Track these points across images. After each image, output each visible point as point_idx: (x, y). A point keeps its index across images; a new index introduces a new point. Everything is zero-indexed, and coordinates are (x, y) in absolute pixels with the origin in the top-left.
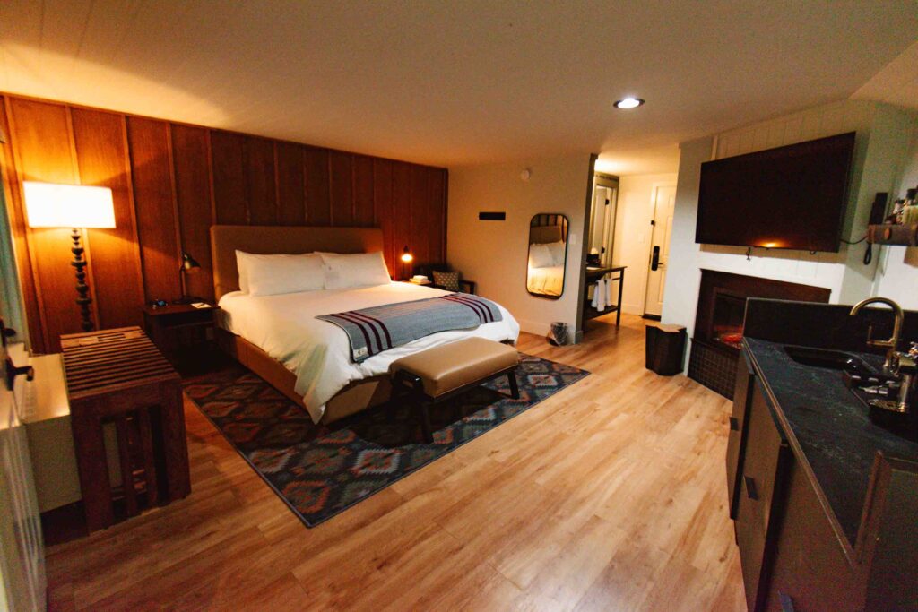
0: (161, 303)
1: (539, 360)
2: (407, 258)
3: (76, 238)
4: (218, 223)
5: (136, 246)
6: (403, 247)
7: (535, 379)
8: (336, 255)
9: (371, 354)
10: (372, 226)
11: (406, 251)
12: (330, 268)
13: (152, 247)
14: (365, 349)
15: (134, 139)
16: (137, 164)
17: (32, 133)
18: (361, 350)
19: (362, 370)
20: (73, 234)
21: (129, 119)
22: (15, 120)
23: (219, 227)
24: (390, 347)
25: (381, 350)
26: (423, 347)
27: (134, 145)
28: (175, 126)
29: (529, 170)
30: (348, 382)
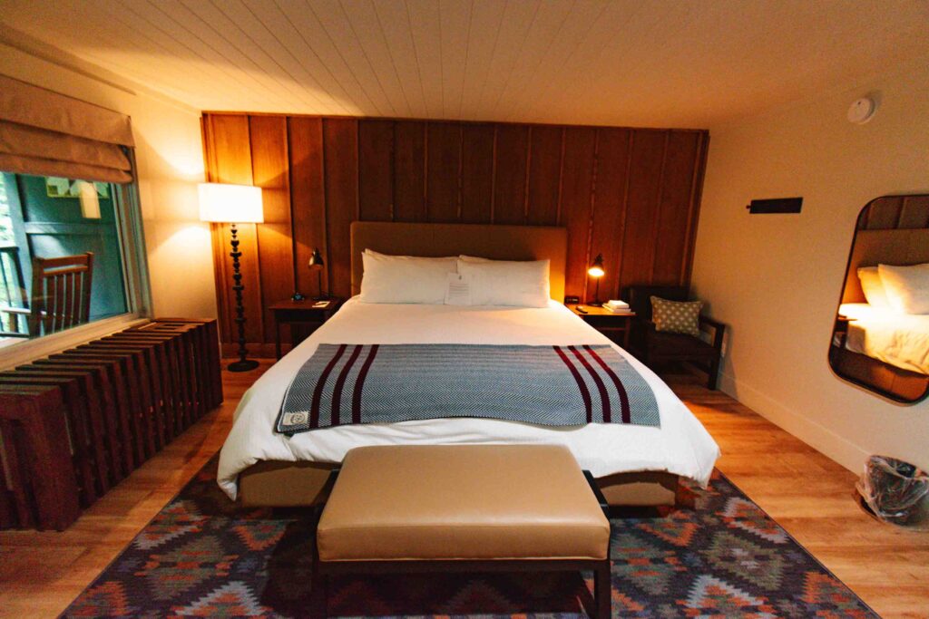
0: (298, 297)
1: (778, 538)
2: (596, 273)
3: (234, 232)
4: (361, 220)
5: (290, 241)
6: (595, 256)
7: (713, 594)
8: (483, 260)
9: (314, 424)
10: (551, 223)
11: (598, 262)
12: (460, 278)
13: (303, 243)
14: (305, 415)
15: (294, 138)
16: (295, 162)
17: (225, 143)
18: (298, 414)
19: (292, 447)
20: (232, 228)
21: (289, 118)
22: (214, 134)
23: (358, 222)
24: (356, 420)
25: (335, 422)
26: (431, 436)
27: (294, 145)
28: (325, 120)
29: (873, 98)
30: (254, 462)
